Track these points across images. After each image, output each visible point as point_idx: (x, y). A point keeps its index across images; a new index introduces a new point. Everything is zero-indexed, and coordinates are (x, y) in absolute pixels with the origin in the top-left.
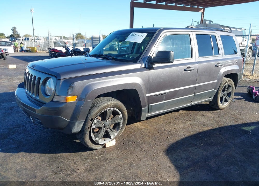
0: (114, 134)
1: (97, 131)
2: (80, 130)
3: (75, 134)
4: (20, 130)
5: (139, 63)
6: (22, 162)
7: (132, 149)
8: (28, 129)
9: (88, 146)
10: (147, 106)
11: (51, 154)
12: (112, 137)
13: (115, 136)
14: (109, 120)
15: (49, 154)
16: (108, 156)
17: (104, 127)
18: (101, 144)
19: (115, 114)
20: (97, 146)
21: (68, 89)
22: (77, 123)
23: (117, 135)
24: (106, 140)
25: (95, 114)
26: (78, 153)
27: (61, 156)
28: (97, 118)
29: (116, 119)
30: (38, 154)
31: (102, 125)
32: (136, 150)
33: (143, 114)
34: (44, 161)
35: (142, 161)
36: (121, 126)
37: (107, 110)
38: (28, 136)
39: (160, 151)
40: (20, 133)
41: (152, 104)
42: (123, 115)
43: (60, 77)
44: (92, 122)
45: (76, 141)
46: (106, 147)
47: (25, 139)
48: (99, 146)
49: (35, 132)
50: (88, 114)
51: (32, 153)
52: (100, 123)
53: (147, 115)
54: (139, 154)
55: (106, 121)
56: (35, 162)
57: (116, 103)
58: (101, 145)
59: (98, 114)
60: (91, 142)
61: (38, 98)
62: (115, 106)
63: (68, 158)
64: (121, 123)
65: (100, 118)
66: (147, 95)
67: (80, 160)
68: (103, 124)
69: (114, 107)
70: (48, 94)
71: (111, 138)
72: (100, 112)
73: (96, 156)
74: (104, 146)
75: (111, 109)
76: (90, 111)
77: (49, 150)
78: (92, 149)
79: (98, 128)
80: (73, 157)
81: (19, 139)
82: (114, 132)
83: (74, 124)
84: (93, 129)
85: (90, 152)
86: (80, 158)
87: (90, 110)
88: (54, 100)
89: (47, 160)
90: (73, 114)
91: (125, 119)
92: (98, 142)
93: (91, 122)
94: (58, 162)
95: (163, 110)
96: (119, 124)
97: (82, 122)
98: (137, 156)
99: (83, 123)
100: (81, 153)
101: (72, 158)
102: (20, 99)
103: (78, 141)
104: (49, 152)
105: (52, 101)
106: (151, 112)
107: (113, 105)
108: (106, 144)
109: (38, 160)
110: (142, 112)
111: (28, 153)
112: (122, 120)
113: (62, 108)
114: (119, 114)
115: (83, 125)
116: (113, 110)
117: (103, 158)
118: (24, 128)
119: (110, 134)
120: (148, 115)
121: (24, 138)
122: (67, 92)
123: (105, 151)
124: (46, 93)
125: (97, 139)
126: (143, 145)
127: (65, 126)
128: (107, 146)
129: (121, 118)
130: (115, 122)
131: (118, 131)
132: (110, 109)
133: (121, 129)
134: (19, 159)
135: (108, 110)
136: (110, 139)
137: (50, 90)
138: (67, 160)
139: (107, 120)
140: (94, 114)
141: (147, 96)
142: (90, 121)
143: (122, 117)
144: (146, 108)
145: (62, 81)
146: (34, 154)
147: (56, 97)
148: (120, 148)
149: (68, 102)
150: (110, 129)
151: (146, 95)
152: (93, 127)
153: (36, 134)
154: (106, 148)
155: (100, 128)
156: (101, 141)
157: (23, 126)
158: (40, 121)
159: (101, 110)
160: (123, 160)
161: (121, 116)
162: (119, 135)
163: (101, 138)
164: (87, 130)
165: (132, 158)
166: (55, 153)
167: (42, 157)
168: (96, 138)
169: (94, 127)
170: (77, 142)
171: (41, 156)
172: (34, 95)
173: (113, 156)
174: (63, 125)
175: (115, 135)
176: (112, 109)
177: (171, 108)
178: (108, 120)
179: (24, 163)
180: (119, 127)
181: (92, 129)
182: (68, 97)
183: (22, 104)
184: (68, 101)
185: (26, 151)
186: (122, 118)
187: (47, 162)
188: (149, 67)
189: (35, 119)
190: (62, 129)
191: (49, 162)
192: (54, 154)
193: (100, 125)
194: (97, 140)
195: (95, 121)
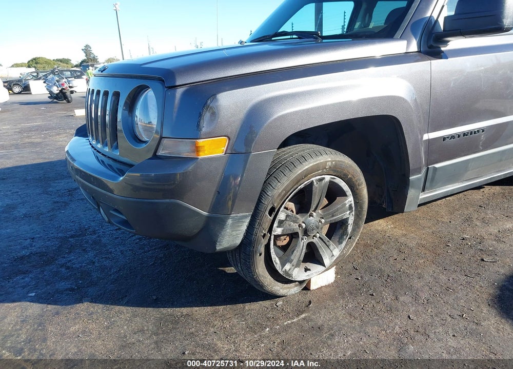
0: (332, 253)
1: (285, 243)
2: (238, 242)
3: (224, 253)
4: (87, 242)
5: (401, 38)
6: (84, 332)
7: (388, 296)
8: (104, 240)
9: (262, 286)
10: (424, 171)
11: (162, 309)
12: (327, 261)
13: (335, 258)
14: (317, 211)
15: (156, 309)
16: (321, 318)
17: (306, 232)
18: (296, 281)
19: (333, 193)
20: (286, 286)
21: (200, 115)
22: (230, 221)
23: (340, 256)
24: (309, 270)
25: (283, 194)
26: (234, 307)
27: (187, 315)
28: (285, 208)
29: (337, 210)
30: (128, 308)
31: (300, 226)
32: (402, 299)
33: (411, 193)
34: (142, 331)
35: (432, 336)
36: (350, 229)
37: (312, 181)
38: (102, 258)
39: (476, 301)
40: (84, 250)
41: (437, 163)
42: (357, 197)
43: (174, 80)
44: (272, 218)
45: (225, 272)
46: (311, 288)
47: (96, 264)
48: (291, 288)
49: (120, 247)
50: (260, 195)
51: (112, 304)
52: (295, 222)
53: (420, 197)
54: (416, 313)
55: (311, 215)
56: (120, 334)
57: (338, 159)
58: (297, 283)
59: (289, 194)
60: (270, 277)
61: (116, 154)
62: (335, 171)
63: (207, 323)
64: (351, 221)
65: (292, 205)
66: (426, 137)
67: (242, 329)
68: (301, 223)
69: (332, 172)
70: (141, 139)
71: (323, 265)
72: (295, 187)
73: (287, 316)
74: (306, 286)
75: (323, 179)
76: (267, 183)
77: (155, 297)
78: (272, 296)
79: (288, 235)
80: (223, 318)
81: (81, 267)
82: (331, 247)
83: (222, 223)
84: (277, 237)
85: (267, 303)
86: (243, 324)
87: (265, 182)
88: (161, 153)
89: (150, 328)
90: (219, 193)
91: (361, 208)
92: (290, 275)
93: (271, 216)
94: (181, 333)
95: (463, 181)
96: (343, 223)
97: (246, 217)
98: (409, 317)
99: (248, 221)
100: (241, 305)
101: (218, 323)
102: (74, 160)
103: (231, 270)
104: (156, 303)
105: (155, 156)
106: (432, 187)
107: (332, 167)
108: (309, 282)
109: (126, 327)
110: (410, 188)
111: (101, 306)
112: (353, 213)
113: (184, 175)
114: (344, 194)
115: (248, 227)
116: (330, 182)
117: (308, 322)
118: (94, 237)
119: (321, 253)
120: (423, 196)
121: (94, 263)
122: (198, 127)
123: (310, 302)
124: (138, 134)
125: (288, 267)
126: (417, 284)
127: (196, 231)
128: (313, 286)
129: (350, 205)
130: (334, 218)
131: (340, 243)
132: (321, 180)
133: (350, 238)
134: (75, 324)
135: (316, 180)
136: (320, 268)
137: (148, 129)
138: (204, 330)
139: (311, 211)
140: (280, 195)
141: (426, 140)
142: (267, 213)
143: (353, 202)
144: (421, 176)
145: (179, 92)
146: (117, 308)
147: (165, 141)
148: (351, 293)
149: (202, 156)
150: (320, 237)
151: (422, 138)
152: (275, 233)
153: (122, 252)
154: (309, 292)
155: (293, 236)
156: (298, 274)
157: (94, 232)
158: (125, 218)
159: (298, 181)
160: (369, 329)
161: (350, 200)
162: (344, 255)
163: (298, 266)
164: (259, 243)
165: (398, 324)
166: (173, 305)
167: (138, 319)
168: (283, 265)
169: (278, 231)
170: (228, 272)
171: (135, 316)
172: (107, 147)
173: (337, 318)
174: (191, 227)
175: (333, 255)
176: (328, 178)
177: (481, 177)
178: (314, 211)
179: (88, 336)
180: (345, 233)
181: (273, 237)
182: (201, 142)
183: (78, 171)
184: (201, 153)
185: (95, 300)
186: (353, 205)
187: (152, 334)
188: (430, 50)
189: (111, 212)
190: (187, 239)
191: (157, 334)
192: (169, 310)
193: (295, 227)
194: (287, 269)
195: (282, 216)
